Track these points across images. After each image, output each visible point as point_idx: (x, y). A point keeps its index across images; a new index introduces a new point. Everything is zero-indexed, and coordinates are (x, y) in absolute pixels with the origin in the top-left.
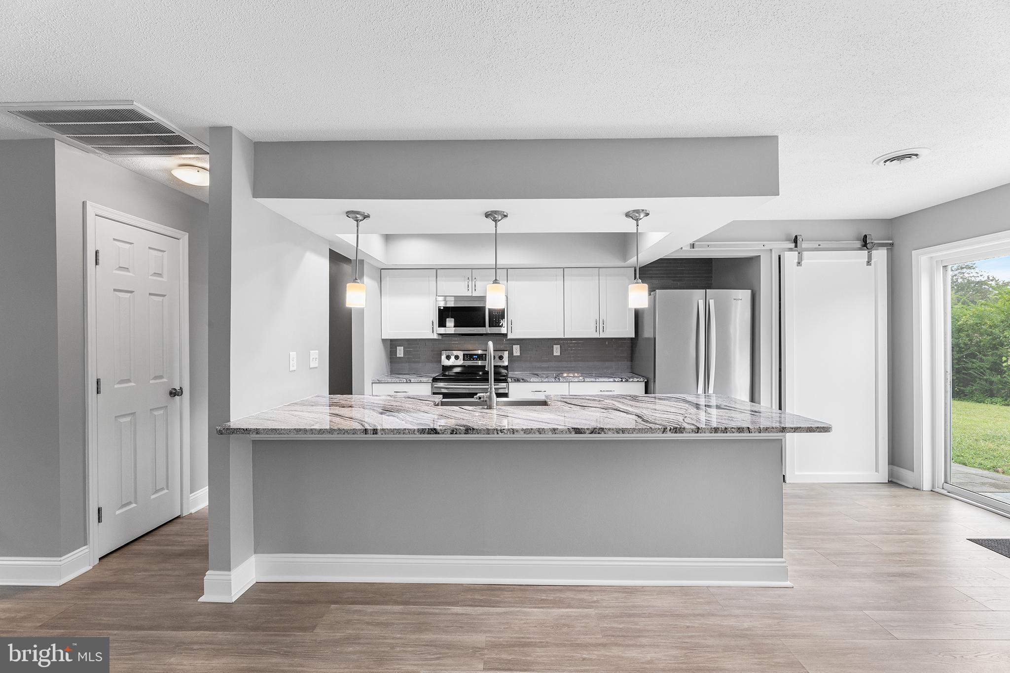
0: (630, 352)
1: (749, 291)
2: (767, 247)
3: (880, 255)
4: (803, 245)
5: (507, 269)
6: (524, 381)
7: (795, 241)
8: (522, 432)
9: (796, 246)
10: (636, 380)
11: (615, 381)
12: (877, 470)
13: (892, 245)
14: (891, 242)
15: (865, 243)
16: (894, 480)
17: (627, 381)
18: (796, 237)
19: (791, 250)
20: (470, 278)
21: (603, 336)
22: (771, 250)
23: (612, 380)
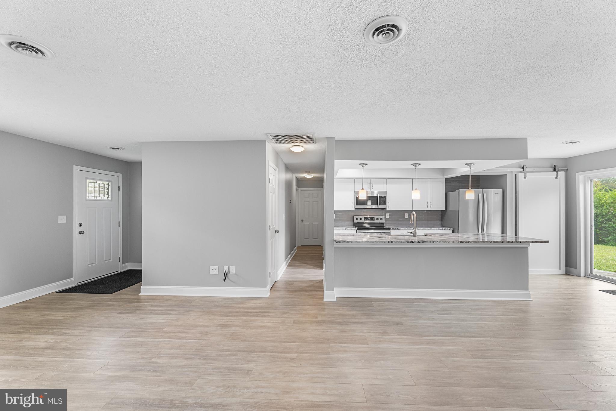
0: (441, 217)
1: (501, 190)
2: (511, 170)
3: (562, 174)
4: (526, 170)
5: (387, 179)
6: (398, 229)
7: (523, 168)
8: (442, 242)
9: (523, 170)
10: (448, 229)
11: (439, 230)
12: (560, 269)
13: (567, 170)
14: (566, 168)
15: (555, 169)
16: (567, 273)
17: (444, 229)
18: (524, 166)
19: (521, 172)
20: (370, 183)
21: (430, 209)
22: (512, 172)
23: (438, 229)
